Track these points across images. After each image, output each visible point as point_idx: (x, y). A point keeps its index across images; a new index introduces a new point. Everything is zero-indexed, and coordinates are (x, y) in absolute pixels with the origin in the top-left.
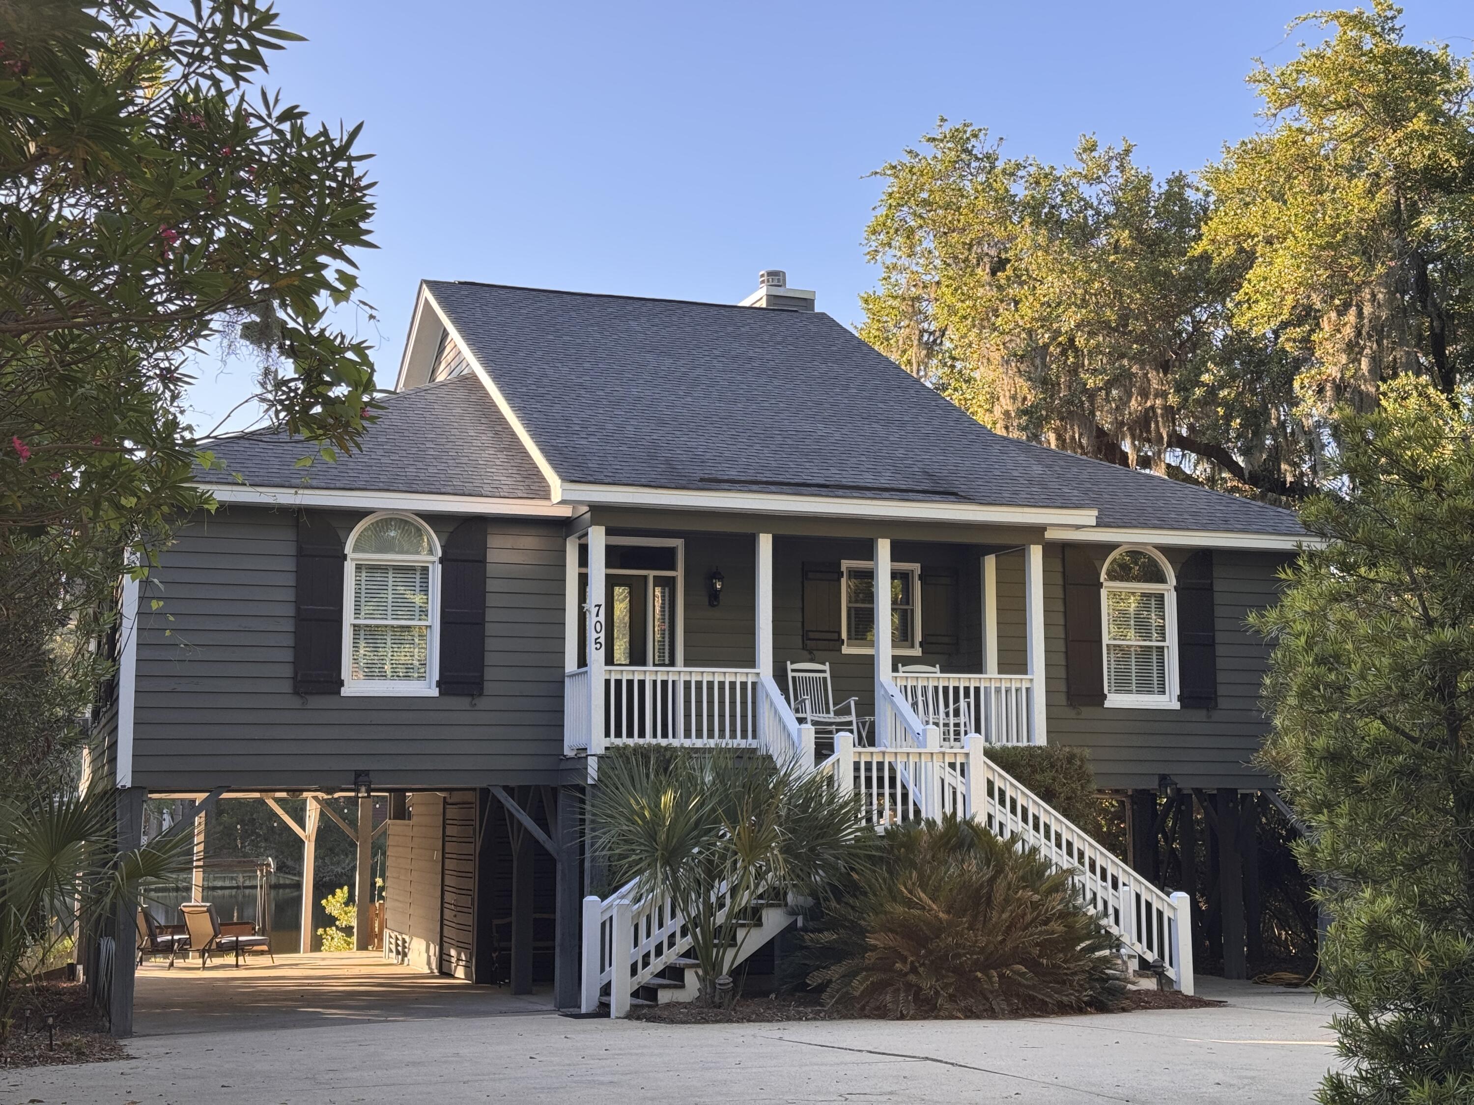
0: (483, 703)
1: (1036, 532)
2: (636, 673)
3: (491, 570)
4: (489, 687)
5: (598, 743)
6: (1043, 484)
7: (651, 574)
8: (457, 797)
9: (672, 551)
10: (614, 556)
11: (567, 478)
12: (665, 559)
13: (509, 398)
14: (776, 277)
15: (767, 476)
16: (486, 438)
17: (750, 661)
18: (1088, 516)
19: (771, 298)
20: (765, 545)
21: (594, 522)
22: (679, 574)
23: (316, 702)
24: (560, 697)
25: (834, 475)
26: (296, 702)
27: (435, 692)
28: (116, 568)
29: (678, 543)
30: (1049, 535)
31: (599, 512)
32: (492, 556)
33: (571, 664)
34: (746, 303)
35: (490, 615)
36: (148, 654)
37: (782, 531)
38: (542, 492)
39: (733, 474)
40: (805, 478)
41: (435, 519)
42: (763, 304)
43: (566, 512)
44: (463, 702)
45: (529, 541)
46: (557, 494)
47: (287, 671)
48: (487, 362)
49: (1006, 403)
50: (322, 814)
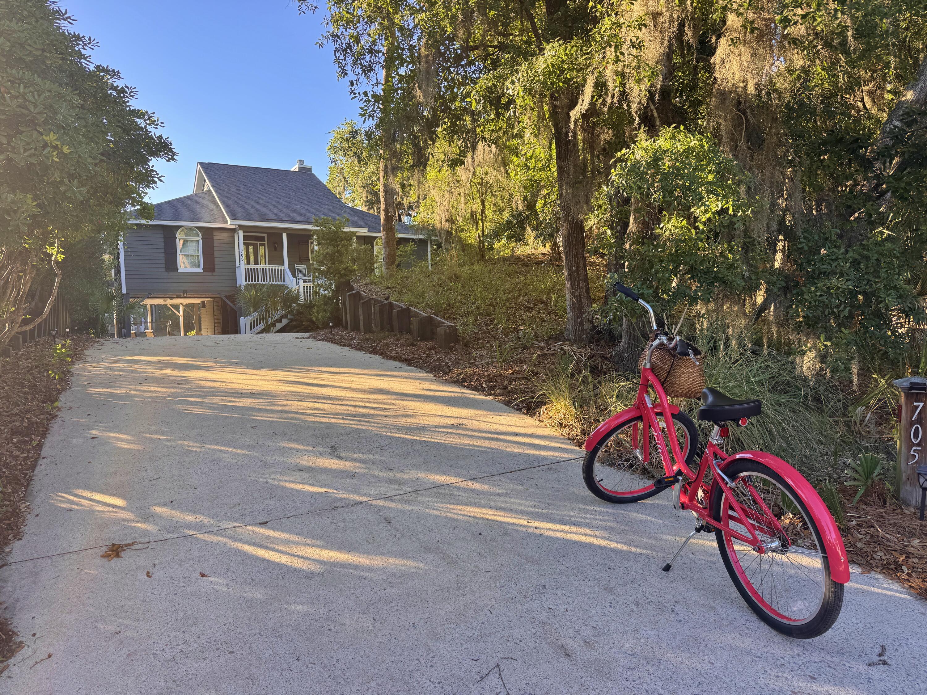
0: (214, 274)
1: (354, 234)
2: (256, 267)
3: (215, 241)
4: (216, 270)
5: (244, 283)
6: (356, 222)
7: (259, 243)
8: (216, 299)
9: (264, 237)
10: (245, 238)
11: (231, 219)
12: (262, 239)
13: (219, 197)
14: (301, 162)
15: (285, 219)
16: (214, 207)
17: (282, 264)
18: (366, 230)
19: (299, 168)
20: (285, 236)
21: (240, 229)
22: (266, 243)
23: (171, 273)
24: (235, 272)
25: (303, 218)
26: (166, 273)
27: (202, 271)
28: (118, 240)
29: (266, 235)
30: (357, 234)
31: (241, 227)
32: (214, 237)
33: (237, 265)
34: (292, 170)
35: (215, 252)
36: (128, 261)
37: (289, 232)
38: (225, 222)
39: (275, 218)
40: (295, 219)
41: (199, 228)
42: (297, 170)
43: (233, 227)
44: (210, 274)
45: (225, 234)
46: (229, 223)
47: (164, 266)
48: (214, 187)
49: (364, 198)
50: (184, 309)
